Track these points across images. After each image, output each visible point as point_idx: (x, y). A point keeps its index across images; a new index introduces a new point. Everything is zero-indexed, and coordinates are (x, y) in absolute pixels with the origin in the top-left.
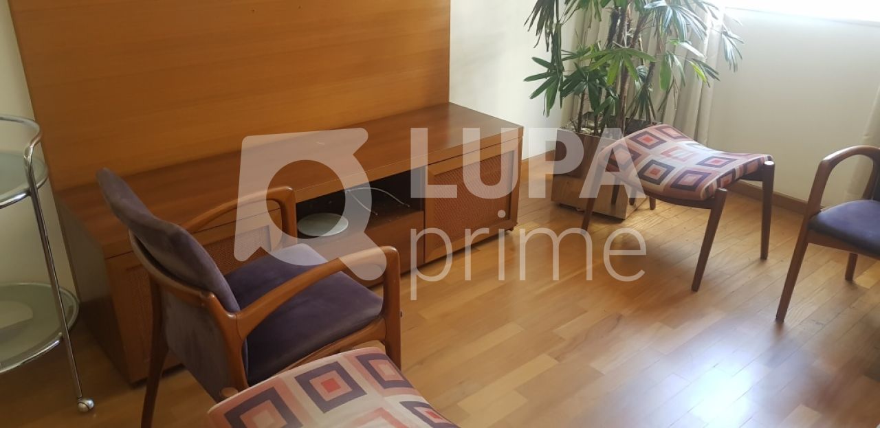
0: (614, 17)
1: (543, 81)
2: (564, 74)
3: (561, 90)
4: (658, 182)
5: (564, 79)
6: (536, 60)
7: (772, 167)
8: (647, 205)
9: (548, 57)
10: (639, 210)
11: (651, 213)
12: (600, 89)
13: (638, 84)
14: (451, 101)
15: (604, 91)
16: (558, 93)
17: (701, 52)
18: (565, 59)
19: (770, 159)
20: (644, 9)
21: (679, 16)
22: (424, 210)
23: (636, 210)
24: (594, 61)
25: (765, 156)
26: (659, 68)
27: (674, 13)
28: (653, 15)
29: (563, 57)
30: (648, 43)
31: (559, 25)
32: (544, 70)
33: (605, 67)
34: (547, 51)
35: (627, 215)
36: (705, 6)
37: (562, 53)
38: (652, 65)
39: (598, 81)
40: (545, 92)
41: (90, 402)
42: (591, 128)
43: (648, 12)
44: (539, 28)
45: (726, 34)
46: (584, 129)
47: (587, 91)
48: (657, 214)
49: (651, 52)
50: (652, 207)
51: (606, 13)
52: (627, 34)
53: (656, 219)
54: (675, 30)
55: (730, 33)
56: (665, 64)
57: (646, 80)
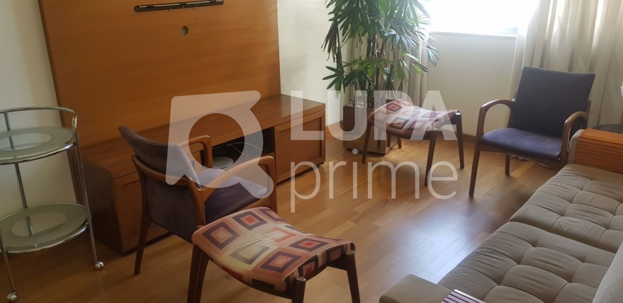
0: (369, 42)
1: (334, 79)
2: (345, 74)
3: (343, 83)
4: (401, 128)
5: (345, 77)
6: (328, 67)
7: (460, 116)
8: (397, 146)
9: (335, 66)
10: (393, 149)
11: (400, 150)
12: (365, 81)
13: (385, 77)
14: (282, 93)
15: (367, 83)
16: (342, 85)
17: (418, 58)
18: (344, 66)
19: (458, 112)
20: (385, 36)
21: (403, 39)
22: (274, 151)
23: (391, 149)
24: (360, 66)
25: (456, 111)
26: (396, 68)
27: (401, 38)
28: (389, 40)
29: (343, 65)
30: (388, 55)
31: (339, 48)
32: (333, 73)
33: (367, 69)
34: (334, 62)
35: (386, 152)
36: (417, 33)
37: (343, 63)
38: (392, 67)
39: (363, 77)
40: (334, 86)
41: (102, 263)
42: (362, 105)
43: (387, 38)
44: (329, 51)
45: (429, 47)
46: (358, 106)
47: (358, 83)
48: (403, 151)
49: (391, 59)
50: (400, 147)
51: (364, 39)
52: (377, 51)
53: (402, 153)
54: (401, 47)
55: (431, 46)
56: (399, 65)
57: (389, 76)
